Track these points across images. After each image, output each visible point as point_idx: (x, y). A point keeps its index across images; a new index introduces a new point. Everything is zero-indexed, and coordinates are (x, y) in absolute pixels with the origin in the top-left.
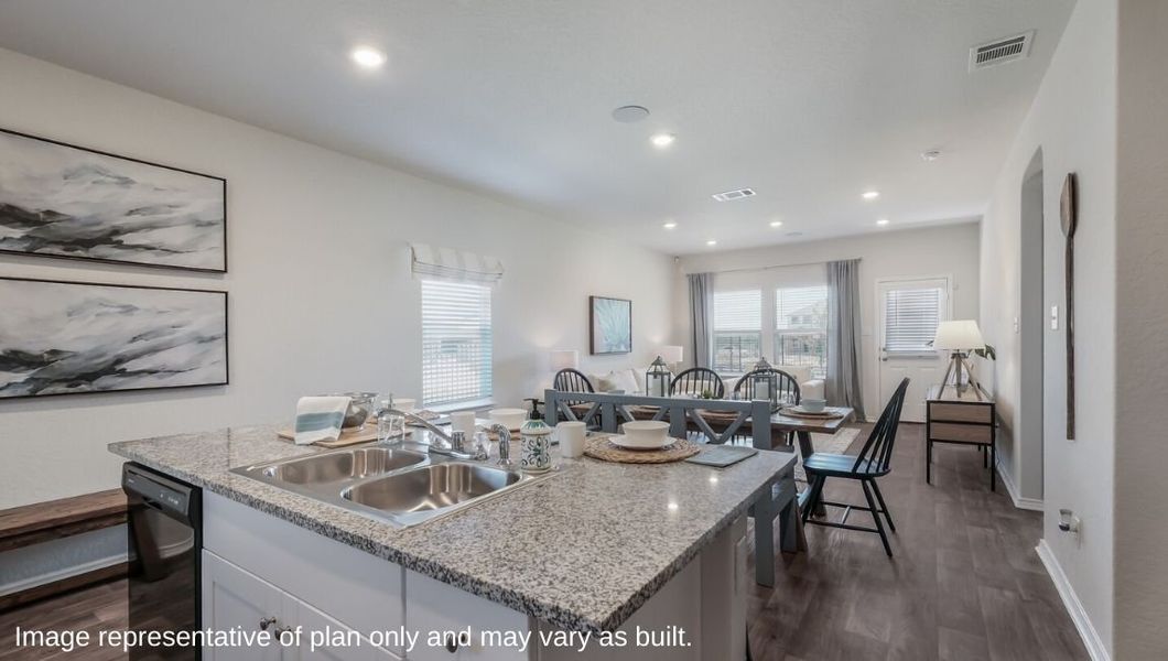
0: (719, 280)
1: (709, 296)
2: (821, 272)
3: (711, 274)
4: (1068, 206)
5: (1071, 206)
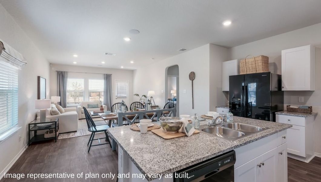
0: (69, 74)
1: (66, 79)
2: (102, 76)
3: (67, 72)
4: (193, 76)
5: (194, 76)
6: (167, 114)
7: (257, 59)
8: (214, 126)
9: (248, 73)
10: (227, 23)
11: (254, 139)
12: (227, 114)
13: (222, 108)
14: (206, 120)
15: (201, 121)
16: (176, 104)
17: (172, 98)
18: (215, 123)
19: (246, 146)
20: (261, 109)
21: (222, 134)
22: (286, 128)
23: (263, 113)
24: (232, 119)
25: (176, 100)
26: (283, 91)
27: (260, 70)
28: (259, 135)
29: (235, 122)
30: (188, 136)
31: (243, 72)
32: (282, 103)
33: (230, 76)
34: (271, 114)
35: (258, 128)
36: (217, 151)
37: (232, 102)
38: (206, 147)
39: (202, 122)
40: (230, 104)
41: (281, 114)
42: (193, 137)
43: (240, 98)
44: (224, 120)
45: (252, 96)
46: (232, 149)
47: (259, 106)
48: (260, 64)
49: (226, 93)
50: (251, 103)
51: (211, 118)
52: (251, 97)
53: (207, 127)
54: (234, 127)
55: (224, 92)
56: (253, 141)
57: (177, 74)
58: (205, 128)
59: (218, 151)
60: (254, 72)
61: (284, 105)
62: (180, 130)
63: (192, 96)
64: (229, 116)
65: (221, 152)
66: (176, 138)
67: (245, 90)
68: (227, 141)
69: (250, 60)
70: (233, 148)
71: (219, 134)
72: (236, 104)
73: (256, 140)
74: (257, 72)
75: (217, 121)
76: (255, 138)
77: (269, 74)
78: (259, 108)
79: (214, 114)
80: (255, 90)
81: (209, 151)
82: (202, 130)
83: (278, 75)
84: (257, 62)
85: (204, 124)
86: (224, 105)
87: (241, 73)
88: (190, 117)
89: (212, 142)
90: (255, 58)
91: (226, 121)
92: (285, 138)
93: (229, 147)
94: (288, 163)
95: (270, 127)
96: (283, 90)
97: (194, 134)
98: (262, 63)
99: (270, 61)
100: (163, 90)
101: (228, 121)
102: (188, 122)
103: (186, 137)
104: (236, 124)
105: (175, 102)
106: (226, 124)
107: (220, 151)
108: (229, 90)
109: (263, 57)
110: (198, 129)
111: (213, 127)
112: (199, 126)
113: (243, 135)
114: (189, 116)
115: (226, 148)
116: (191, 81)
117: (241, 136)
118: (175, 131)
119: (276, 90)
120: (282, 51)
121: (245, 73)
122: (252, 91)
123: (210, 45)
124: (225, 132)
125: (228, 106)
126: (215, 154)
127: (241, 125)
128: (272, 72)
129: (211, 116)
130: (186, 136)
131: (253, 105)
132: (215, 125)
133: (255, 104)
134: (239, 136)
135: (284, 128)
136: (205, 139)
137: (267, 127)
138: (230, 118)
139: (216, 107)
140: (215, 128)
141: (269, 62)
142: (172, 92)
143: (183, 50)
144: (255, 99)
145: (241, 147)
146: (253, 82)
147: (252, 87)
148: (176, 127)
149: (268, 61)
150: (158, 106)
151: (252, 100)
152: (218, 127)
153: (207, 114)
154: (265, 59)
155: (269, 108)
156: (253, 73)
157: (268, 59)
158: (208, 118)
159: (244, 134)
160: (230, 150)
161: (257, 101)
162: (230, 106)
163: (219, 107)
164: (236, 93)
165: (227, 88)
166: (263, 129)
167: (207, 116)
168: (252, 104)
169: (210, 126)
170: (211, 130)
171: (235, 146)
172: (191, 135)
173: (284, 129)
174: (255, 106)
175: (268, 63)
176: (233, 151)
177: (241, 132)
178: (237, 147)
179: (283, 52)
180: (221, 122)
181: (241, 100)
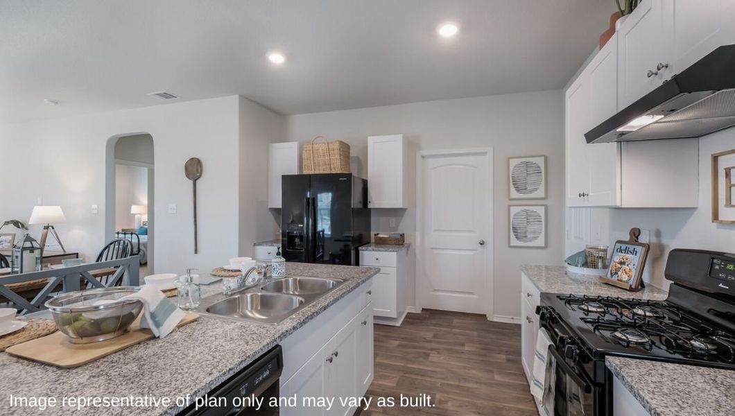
4: (197, 170)
5: (199, 170)
6: (104, 278)
7: (331, 147)
8: (242, 292)
9: (317, 172)
10: (276, 59)
11: (320, 309)
12: (275, 260)
13: (267, 245)
14: (225, 279)
15: (209, 284)
16: (146, 243)
17: (136, 227)
18: (244, 286)
19: (305, 326)
20: (338, 243)
21: (259, 308)
22: (372, 276)
23: (341, 250)
24: (283, 271)
25: (146, 233)
26: (370, 209)
27: (337, 169)
28: (329, 297)
29: (288, 275)
30: (159, 337)
31: (308, 169)
32: (368, 229)
33: (283, 176)
34: (352, 251)
35: (329, 283)
36: (237, 361)
37: (288, 233)
38: (210, 358)
39: (212, 286)
40: (283, 235)
41: (366, 250)
42: (177, 336)
43: (303, 223)
44: (265, 274)
45: (325, 219)
46: (275, 343)
47: (335, 238)
48: (337, 156)
49: (276, 211)
50: (323, 231)
51: (237, 273)
52: (322, 219)
53: (222, 299)
54: (287, 288)
55: (270, 209)
56: (318, 313)
57: (150, 161)
58: (216, 302)
59: (240, 360)
60: (327, 172)
61: (372, 232)
62: (136, 324)
63: (193, 220)
64: (277, 264)
65: (248, 359)
66: (116, 352)
67: (312, 206)
68: (265, 325)
69: (321, 147)
70: (278, 341)
71: (251, 312)
72: (296, 237)
73: (325, 309)
74: (332, 172)
75: (250, 280)
76: (323, 305)
77: (349, 176)
78: (336, 241)
79: (245, 263)
80: (330, 207)
81: (215, 368)
82: (208, 310)
83: (363, 180)
84: (332, 152)
85: (215, 293)
86: (271, 240)
87: (305, 172)
88: (178, 278)
89: (228, 338)
90: (328, 143)
91: (271, 277)
92: (370, 293)
93: (268, 340)
94: (374, 334)
95: (349, 277)
96: (370, 206)
97: (179, 327)
98: (340, 155)
99: (353, 153)
100: (98, 204)
101: (274, 275)
102: (163, 296)
103: (152, 341)
104: (291, 280)
105: (144, 239)
106: (270, 283)
107: (244, 357)
108: (281, 207)
109: (341, 143)
110: (195, 308)
111: (237, 297)
112: (200, 299)
113: (301, 303)
114: (175, 275)
115: (261, 346)
116: (191, 182)
117: (298, 305)
118: (114, 331)
119: (360, 206)
120: (369, 138)
121: (312, 172)
122: (324, 209)
123: (240, 99)
124: (265, 304)
125: (278, 240)
126: (230, 369)
127: (300, 281)
128: (355, 174)
129: (238, 269)
130: (154, 338)
131: (325, 236)
132: (243, 289)
133: (329, 233)
134: (294, 307)
135: (369, 275)
136: (211, 334)
137: (344, 278)
138: (279, 268)
139: (255, 245)
140: (242, 297)
141: (351, 155)
142: (134, 209)
143: (167, 96)
144: (329, 223)
145: (295, 333)
146: (327, 191)
147: (325, 200)
148: (118, 318)
149: (349, 153)
150: (77, 254)
151: (325, 226)
152: (249, 295)
153: (229, 264)
154: (345, 148)
155: (349, 241)
156: (325, 172)
157: (349, 149)
158: (230, 273)
159: (303, 300)
160: (270, 348)
161: (333, 227)
162: (283, 241)
163: (260, 244)
164: (296, 212)
165: (278, 203)
166: (339, 283)
167: (229, 270)
168: (325, 233)
169: (232, 295)
170: (231, 305)
171: (282, 334)
172: (171, 333)
173: (369, 278)
174: (329, 236)
175: (348, 157)
176: (277, 346)
177: (298, 298)
178: (285, 335)
179: (371, 140)
180: (259, 280)
181: (304, 226)
